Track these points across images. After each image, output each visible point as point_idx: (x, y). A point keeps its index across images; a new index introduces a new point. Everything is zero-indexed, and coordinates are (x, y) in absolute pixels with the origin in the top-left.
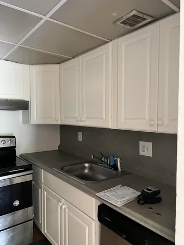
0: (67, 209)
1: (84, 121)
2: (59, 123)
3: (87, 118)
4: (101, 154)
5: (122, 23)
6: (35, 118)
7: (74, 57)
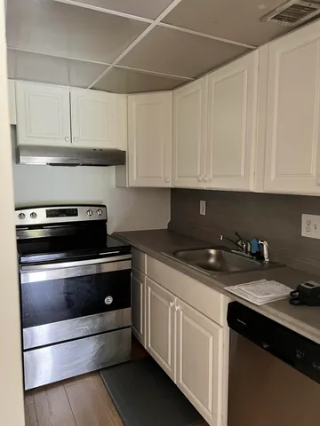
0: (181, 313)
1: (210, 181)
2: (170, 185)
3: (214, 176)
4: (237, 234)
5: (275, 18)
6: (135, 178)
7: (196, 78)
